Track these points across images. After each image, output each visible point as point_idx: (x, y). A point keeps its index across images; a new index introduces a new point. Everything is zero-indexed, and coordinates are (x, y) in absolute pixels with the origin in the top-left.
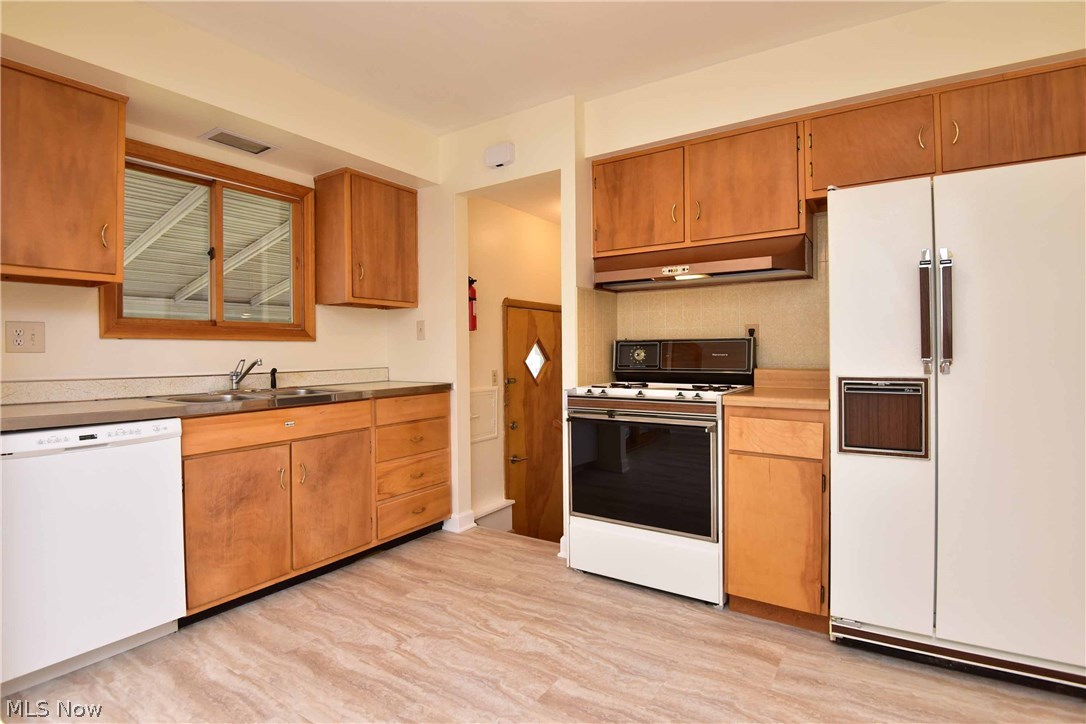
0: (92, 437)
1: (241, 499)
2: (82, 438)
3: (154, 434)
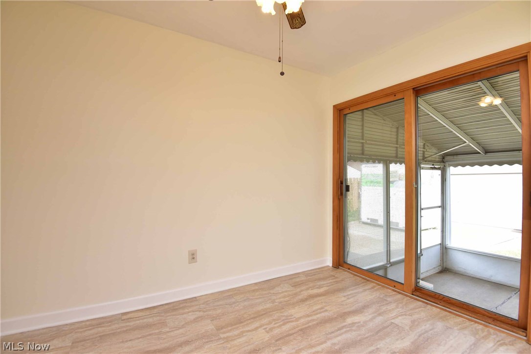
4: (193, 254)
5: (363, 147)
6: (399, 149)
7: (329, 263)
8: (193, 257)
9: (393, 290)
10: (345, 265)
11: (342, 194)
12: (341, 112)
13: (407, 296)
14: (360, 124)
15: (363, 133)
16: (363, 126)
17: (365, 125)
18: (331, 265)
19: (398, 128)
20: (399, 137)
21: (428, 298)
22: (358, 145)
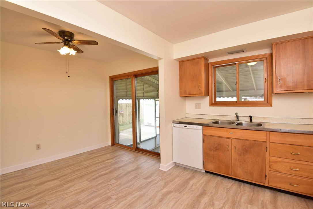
0: (186, 126)
1: (217, 149)
2: (185, 126)
3: (196, 128)
4: (38, 146)
5: (126, 93)
6: (145, 93)
7: (110, 144)
8: (38, 147)
9: (130, 150)
10: (116, 144)
11: (113, 114)
12: (113, 79)
13: (134, 151)
14: (125, 83)
15: (126, 87)
16: (126, 84)
17: (127, 83)
18: (110, 145)
19: (144, 84)
20: (145, 88)
21: (140, 151)
22: (124, 92)
